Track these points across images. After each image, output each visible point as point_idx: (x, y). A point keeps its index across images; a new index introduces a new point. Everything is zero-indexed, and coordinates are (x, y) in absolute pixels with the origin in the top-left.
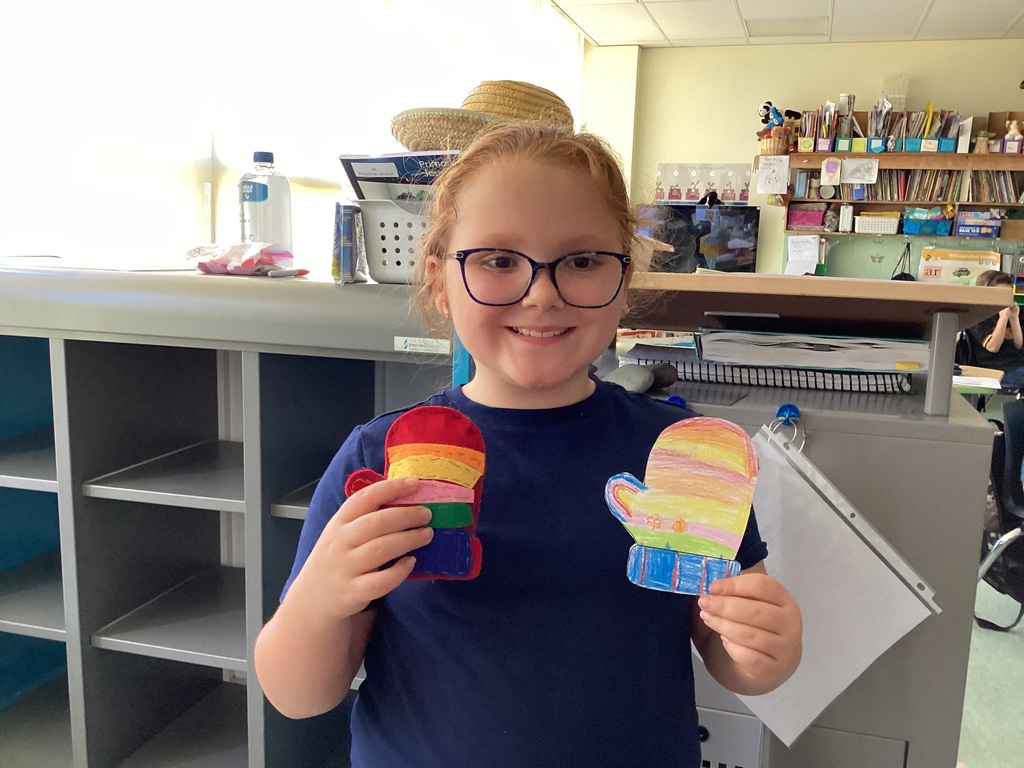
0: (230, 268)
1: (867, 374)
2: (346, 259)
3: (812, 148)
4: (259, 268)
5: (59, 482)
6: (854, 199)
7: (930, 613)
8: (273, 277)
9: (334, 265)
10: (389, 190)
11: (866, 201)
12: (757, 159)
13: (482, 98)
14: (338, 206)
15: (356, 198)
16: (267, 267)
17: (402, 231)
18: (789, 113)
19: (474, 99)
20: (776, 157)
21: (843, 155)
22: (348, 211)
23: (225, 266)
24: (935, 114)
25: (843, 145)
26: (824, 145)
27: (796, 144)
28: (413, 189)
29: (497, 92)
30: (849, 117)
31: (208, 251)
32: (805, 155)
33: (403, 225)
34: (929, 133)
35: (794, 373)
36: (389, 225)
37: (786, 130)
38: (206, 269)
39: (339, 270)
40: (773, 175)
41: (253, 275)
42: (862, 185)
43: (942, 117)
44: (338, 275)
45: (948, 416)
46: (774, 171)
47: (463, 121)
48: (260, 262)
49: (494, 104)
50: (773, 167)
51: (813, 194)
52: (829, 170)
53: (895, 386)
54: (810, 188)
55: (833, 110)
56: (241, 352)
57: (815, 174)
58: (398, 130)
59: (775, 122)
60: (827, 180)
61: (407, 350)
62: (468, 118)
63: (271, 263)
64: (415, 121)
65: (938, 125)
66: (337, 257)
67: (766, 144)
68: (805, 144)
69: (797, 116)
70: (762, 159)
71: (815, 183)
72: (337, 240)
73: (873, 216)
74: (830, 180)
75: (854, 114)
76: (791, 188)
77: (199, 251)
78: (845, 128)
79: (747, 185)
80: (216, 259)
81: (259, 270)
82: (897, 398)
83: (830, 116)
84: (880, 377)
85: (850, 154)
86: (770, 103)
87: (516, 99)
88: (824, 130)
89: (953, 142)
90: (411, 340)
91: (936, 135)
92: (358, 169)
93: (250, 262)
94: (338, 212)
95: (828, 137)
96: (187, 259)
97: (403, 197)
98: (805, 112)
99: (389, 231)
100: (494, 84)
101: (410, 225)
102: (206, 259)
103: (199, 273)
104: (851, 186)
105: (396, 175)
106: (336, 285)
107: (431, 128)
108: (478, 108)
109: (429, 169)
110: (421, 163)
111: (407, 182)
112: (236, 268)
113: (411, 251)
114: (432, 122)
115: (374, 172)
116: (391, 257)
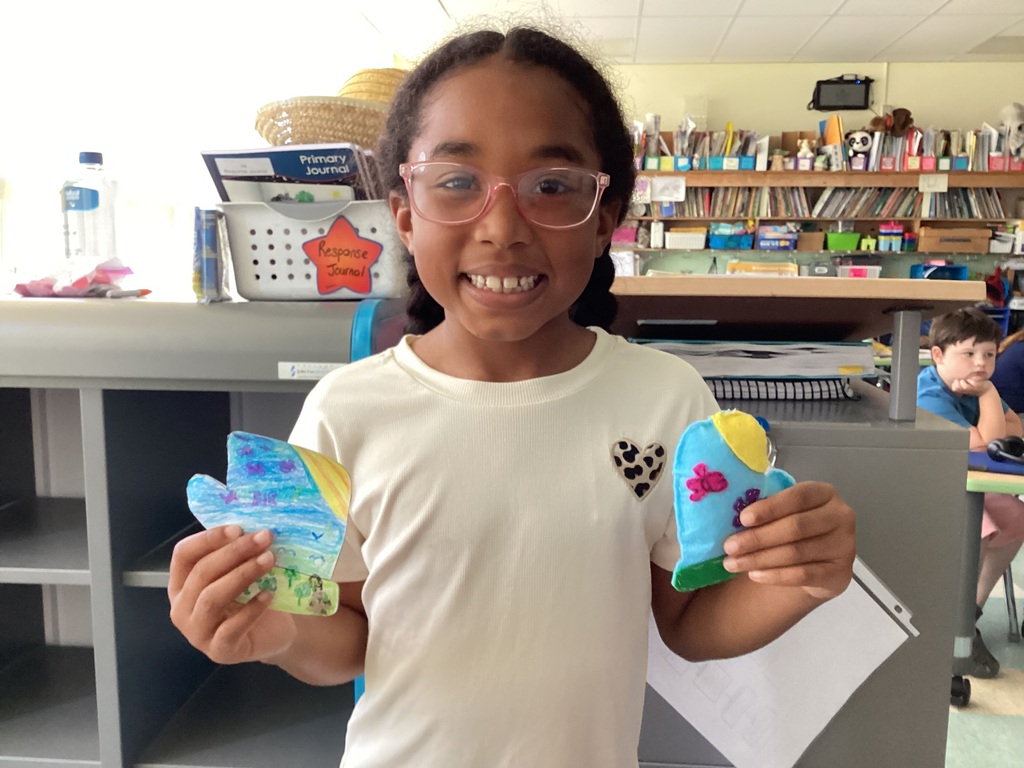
0: (57, 288)
1: (810, 380)
2: (209, 273)
4: (94, 288)
6: (664, 216)
7: (907, 636)
8: (113, 297)
9: (194, 280)
10: (261, 191)
11: (675, 218)
13: (363, 87)
14: (198, 211)
15: (219, 200)
16: (103, 287)
17: (279, 239)
19: (355, 88)
21: (652, 173)
22: (211, 216)
23: (51, 287)
24: (735, 134)
25: (652, 163)
28: (294, 189)
29: (381, 80)
30: (656, 137)
33: (278, 232)
34: (730, 151)
35: (735, 383)
36: (261, 233)
38: (24, 291)
39: (201, 287)
41: (86, 296)
42: (671, 203)
43: (741, 136)
44: (201, 292)
45: (914, 421)
47: (349, 111)
48: (95, 281)
49: (378, 94)
52: (640, 187)
53: (840, 391)
55: (641, 130)
56: (78, 390)
58: (265, 122)
60: (639, 197)
61: (296, 377)
62: (353, 108)
63: (107, 282)
64: (289, 110)
65: (738, 144)
66: (199, 271)
72: (199, 248)
73: (682, 231)
74: (642, 198)
75: (661, 133)
78: (653, 147)
80: (37, 279)
81: (92, 291)
82: (841, 404)
83: (639, 136)
84: (823, 383)
85: (659, 173)
89: (752, 160)
90: (299, 366)
91: (737, 153)
92: (223, 166)
93: (82, 282)
94: (198, 217)
95: (638, 155)
97: (278, 199)
99: (261, 239)
100: (378, 72)
101: (287, 232)
102: (26, 281)
103: (18, 298)
104: (660, 204)
105: (271, 172)
106: (200, 304)
107: (308, 120)
108: (364, 97)
109: (312, 165)
110: (303, 159)
111: (284, 182)
112: (65, 288)
113: (290, 262)
114: (310, 112)
115: (244, 169)
116: (264, 269)
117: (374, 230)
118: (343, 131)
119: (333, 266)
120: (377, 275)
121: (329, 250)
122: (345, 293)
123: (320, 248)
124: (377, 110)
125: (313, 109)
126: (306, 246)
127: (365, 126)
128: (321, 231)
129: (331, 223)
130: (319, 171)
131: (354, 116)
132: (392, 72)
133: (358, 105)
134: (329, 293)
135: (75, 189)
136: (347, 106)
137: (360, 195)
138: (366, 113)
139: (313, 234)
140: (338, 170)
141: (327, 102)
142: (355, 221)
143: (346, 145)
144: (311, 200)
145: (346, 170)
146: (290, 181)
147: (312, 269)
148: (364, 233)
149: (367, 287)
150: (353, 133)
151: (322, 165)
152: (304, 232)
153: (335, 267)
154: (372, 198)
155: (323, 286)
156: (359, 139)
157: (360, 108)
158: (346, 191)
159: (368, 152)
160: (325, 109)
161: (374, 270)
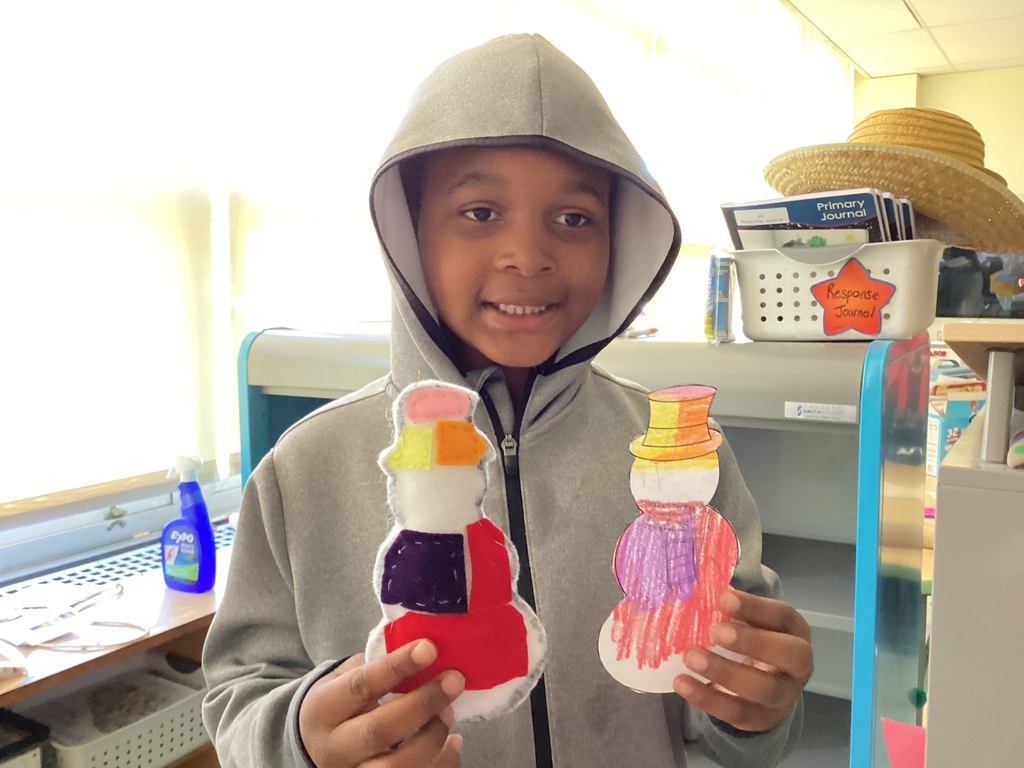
2: (719, 317)
8: (630, 337)
9: (707, 323)
10: (774, 238)
13: (878, 129)
14: (714, 259)
15: (731, 247)
17: (787, 283)
19: (870, 131)
22: (724, 263)
28: (806, 235)
29: (898, 121)
33: (787, 276)
36: (771, 278)
39: (713, 328)
44: (713, 333)
47: (867, 156)
49: (896, 135)
58: (777, 172)
61: (801, 417)
62: (872, 152)
64: (804, 160)
66: (712, 314)
72: (712, 294)
87: (922, 127)
90: (806, 406)
92: (741, 218)
94: (713, 265)
97: (790, 245)
99: (771, 284)
101: (796, 275)
105: (786, 220)
106: (710, 344)
107: (823, 167)
108: (880, 140)
109: (829, 211)
110: (819, 206)
111: (798, 228)
113: (797, 304)
114: (826, 160)
115: (761, 219)
116: (772, 312)
117: (886, 272)
118: (859, 175)
119: (840, 307)
120: (887, 316)
121: (838, 292)
122: (853, 334)
123: (829, 290)
124: (897, 153)
125: (830, 156)
126: (815, 289)
127: (883, 169)
128: (831, 273)
129: (842, 265)
130: (835, 216)
131: (873, 159)
132: (910, 112)
133: (877, 150)
134: (835, 334)
136: (866, 151)
137: (874, 237)
138: (886, 156)
139: (822, 277)
140: (855, 215)
141: (845, 149)
142: (867, 263)
143: (865, 190)
144: (823, 243)
145: (863, 213)
146: (804, 227)
147: (819, 311)
148: (877, 274)
149: (876, 328)
150: (870, 177)
151: (838, 211)
152: (813, 275)
153: (843, 309)
154: (887, 240)
155: (829, 327)
156: (876, 182)
157: (879, 152)
158: (862, 234)
159: (887, 195)
160: (842, 156)
161: (884, 311)
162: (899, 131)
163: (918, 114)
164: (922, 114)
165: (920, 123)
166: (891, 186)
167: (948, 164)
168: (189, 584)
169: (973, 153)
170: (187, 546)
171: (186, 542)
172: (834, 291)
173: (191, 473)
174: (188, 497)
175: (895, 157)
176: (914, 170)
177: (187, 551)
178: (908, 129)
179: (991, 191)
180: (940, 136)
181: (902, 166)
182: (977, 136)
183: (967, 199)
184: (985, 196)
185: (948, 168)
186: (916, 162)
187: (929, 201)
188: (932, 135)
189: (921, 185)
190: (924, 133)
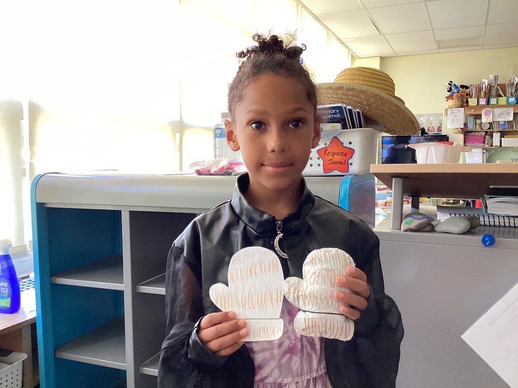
0: (212, 171)
3: (476, 103)
5: (125, 285)
6: (501, 129)
8: (235, 175)
11: (507, 130)
12: (446, 110)
13: (347, 77)
16: (230, 171)
18: (462, 86)
19: (343, 78)
20: (457, 109)
21: (493, 106)
23: (210, 171)
25: (493, 101)
26: (483, 102)
27: (467, 102)
29: (355, 73)
30: (496, 87)
31: (200, 164)
32: (473, 107)
37: (461, 95)
38: (199, 173)
40: (456, 118)
41: (223, 175)
42: (505, 121)
46: (456, 116)
47: (340, 89)
48: (228, 168)
49: (354, 80)
50: (455, 114)
51: (478, 127)
52: (486, 114)
54: (476, 124)
55: (487, 83)
57: (478, 117)
59: (455, 91)
60: (485, 119)
62: (343, 87)
63: (232, 169)
67: (451, 102)
68: (472, 102)
69: (467, 87)
70: (449, 111)
71: (478, 121)
73: (511, 137)
74: (487, 120)
75: (498, 85)
76: (465, 125)
77: (195, 164)
78: (494, 92)
79: (441, 124)
80: (205, 167)
81: (226, 172)
83: (485, 87)
85: (497, 106)
86: (451, 82)
87: (366, 76)
88: (482, 94)
93: (222, 168)
95: (485, 97)
96: (190, 168)
98: (471, 85)
100: (353, 69)
102: (199, 168)
103: (196, 175)
104: (498, 122)
108: (347, 82)
109: (324, 114)
112: (215, 171)
117: (350, 143)
118: (337, 98)
120: (351, 164)
121: (329, 153)
122: (336, 172)
123: (325, 152)
124: (354, 87)
127: (348, 95)
128: (326, 144)
129: (330, 140)
131: (343, 91)
132: (361, 69)
134: (328, 173)
135: (219, 129)
136: (340, 87)
137: (344, 127)
138: (349, 89)
139: (322, 146)
140: (335, 116)
141: (331, 86)
142: (342, 139)
143: (340, 105)
145: (339, 116)
147: (321, 162)
148: (346, 144)
150: (342, 99)
151: (327, 114)
153: (332, 160)
154: (350, 128)
156: (344, 101)
157: (346, 87)
158: (339, 126)
159: (349, 107)
160: (329, 89)
161: (350, 162)
162: (356, 78)
163: (364, 70)
164: (366, 70)
165: (365, 74)
166: (352, 103)
167: (377, 93)
168: (5, 309)
169: (389, 88)
170: (4, 289)
171: (3, 287)
172: (327, 152)
173: (7, 250)
174: (4, 262)
175: (353, 90)
176: (362, 96)
177: (4, 292)
178: (360, 77)
179: (396, 106)
180: (374, 80)
181: (356, 94)
182: (391, 81)
183: (386, 109)
184: (394, 108)
185: (376, 95)
186: (363, 92)
187: (369, 111)
188: (371, 80)
189: (365, 103)
190: (367, 79)
